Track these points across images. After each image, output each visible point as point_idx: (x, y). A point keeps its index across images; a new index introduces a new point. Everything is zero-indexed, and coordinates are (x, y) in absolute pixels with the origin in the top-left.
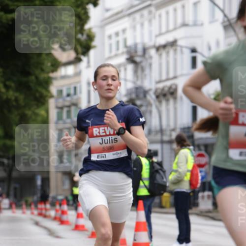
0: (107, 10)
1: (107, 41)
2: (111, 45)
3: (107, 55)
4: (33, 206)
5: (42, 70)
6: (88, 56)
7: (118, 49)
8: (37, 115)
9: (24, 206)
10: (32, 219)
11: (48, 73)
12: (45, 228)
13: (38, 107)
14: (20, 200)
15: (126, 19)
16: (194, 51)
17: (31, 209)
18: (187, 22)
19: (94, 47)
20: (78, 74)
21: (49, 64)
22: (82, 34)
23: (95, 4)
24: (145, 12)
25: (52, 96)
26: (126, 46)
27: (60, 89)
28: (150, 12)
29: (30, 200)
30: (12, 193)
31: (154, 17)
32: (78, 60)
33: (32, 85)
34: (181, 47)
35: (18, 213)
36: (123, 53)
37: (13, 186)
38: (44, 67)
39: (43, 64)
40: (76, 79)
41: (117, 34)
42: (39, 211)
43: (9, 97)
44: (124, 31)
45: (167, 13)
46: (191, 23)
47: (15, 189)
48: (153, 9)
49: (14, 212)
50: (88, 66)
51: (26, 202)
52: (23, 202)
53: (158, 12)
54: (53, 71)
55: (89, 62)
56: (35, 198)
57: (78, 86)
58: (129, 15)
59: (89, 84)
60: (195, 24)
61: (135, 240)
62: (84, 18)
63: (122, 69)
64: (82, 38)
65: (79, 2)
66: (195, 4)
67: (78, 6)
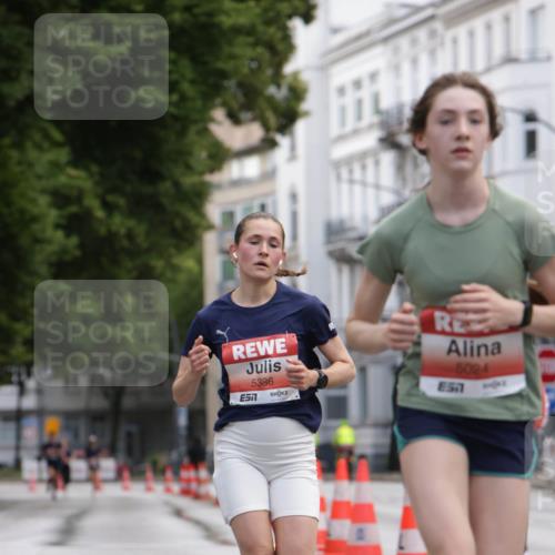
0: (335, 31)
1: (335, 102)
2: (343, 110)
3: (335, 131)
4: (169, 474)
5: (189, 168)
6: (292, 134)
7: (359, 117)
8: (176, 269)
9: (149, 474)
10: (167, 504)
11: (202, 173)
12: (198, 523)
13: (180, 250)
14: (139, 461)
15: (378, 50)
16: (530, 117)
17: (165, 480)
18: (514, 54)
19: (306, 114)
20: (269, 175)
21: (204, 154)
22: (279, 86)
23: (308, 18)
24: (422, 33)
25: (210, 227)
26: (378, 111)
27: (229, 208)
28: (433, 34)
29: (163, 459)
30: (121, 445)
31: (442, 44)
32: (268, 144)
33: (165, 201)
34: (503, 109)
35: (136, 490)
36: (371, 127)
37: (124, 428)
38: (193, 162)
39: (190, 153)
40: (265, 187)
41: (357, 84)
42: (184, 485)
43: (114, 228)
44: (373, 76)
45: (471, 34)
46: (523, 56)
47: (129, 435)
48: (438, 25)
49: (126, 488)
50: (293, 157)
51: (154, 465)
52: (147, 466)
53: (450, 34)
54: (212, 170)
55: (293, 148)
56: (174, 456)
57: (269, 202)
58: (386, 40)
59: (294, 197)
60: (533, 58)
61: (401, 548)
62: (281, 49)
63: (370, 162)
64: (279, 93)
65: (271, 14)
66: (534, 12)
67: (268, 23)
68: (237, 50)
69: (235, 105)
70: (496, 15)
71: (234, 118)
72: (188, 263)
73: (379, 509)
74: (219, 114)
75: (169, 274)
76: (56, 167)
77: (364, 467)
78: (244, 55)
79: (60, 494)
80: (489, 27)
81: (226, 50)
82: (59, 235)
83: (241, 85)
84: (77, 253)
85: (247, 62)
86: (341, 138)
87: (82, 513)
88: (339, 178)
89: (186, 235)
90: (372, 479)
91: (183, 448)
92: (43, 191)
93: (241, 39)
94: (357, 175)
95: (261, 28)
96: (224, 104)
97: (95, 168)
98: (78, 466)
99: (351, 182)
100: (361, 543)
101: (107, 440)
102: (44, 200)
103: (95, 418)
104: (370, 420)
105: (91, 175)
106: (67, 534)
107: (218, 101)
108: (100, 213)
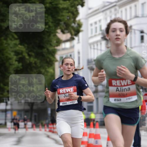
0: (90, 9)
1: (90, 27)
2: (92, 30)
3: (90, 35)
4: (46, 126)
5: (51, 45)
6: (78, 36)
7: (96, 32)
8: (48, 72)
9: (41, 126)
10: (45, 134)
11: (55, 47)
12: (53, 139)
13: (49, 67)
14: (38, 123)
15: (101, 14)
16: (142, 32)
17: (45, 128)
18: (138, 15)
19: (82, 31)
20: (72, 47)
21: (55, 42)
22: (75, 23)
23: (82, 5)
24: (113, 10)
25: (57, 61)
26: (101, 30)
27: (61, 56)
28: (116, 10)
29: (44, 122)
30: (33, 118)
31: (118, 12)
32: (72, 39)
33: (45, 54)
34: (135, 30)
35: (37, 130)
36: (99, 34)
37: (34, 114)
39: (51, 41)
40: (71, 50)
41: (96, 23)
42: (50, 129)
43: (31, 61)
44: (100, 21)
45: (126, 10)
46: (140, 16)
47: (35, 116)
48: (117, 7)
49: (34, 130)
50: (79, 42)
51: (42, 124)
52: (40, 124)
53: (120, 10)
54: (57, 46)
55: (79, 40)
56: (47, 121)
57: (72, 54)
58: (103, 11)
59: (79, 53)
60: (143, 16)
61: (107, 146)
62: (75, 14)
63: (99, 44)
64: (75, 25)
65: (73, 4)
66: (143, 4)
67: (72, 7)
68: (64, 14)
69: (63, 28)
70: (133, 5)
71: (63, 32)
72: (51, 70)
73: (101, 135)
74: (59, 31)
75: (46, 73)
76: (16, 45)
77: (97, 124)
78: (65, 15)
79: (17, 132)
80: (131, 8)
81: (61, 14)
82: (17, 63)
83: (65, 23)
84: (21, 68)
85: (66, 17)
86: (91, 37)
87: (23, 137)
88: (91, 48)
89: (50, 63)
90: (100, 128)
91: (50, 119)
92: (12, 51)
93: (65, 11)
94: (96, 47)
95: (70, 8)
96: (60, 28)
97: (26, 45)
98: (22, 124)
99: (94, 49)
100: (97, 145)
101: (29, 117)
102: (12, 54)
103: (26, 111)
104: (99, 112)
105: (25, 47)
106: (19, 142)
107: (59, 27)
108: (27, 57)
